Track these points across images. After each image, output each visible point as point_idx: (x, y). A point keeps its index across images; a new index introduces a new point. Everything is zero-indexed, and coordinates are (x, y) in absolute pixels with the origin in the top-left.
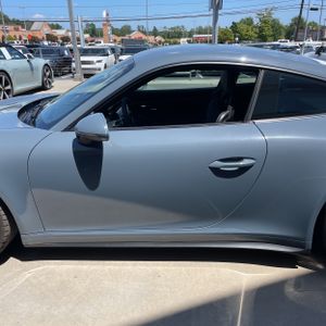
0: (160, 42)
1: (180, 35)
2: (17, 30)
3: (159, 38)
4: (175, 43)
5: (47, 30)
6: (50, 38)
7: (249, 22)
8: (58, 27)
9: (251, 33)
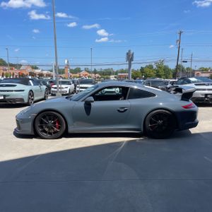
0: (98, 77)
1: (110, 74)
2: (12, 69)
3: (97, 75)
4: (107, 78)
5: (30, 70)
6: (31, 74)
7: (151, 67)
8: (36, 68)
9: (152, 73)
